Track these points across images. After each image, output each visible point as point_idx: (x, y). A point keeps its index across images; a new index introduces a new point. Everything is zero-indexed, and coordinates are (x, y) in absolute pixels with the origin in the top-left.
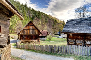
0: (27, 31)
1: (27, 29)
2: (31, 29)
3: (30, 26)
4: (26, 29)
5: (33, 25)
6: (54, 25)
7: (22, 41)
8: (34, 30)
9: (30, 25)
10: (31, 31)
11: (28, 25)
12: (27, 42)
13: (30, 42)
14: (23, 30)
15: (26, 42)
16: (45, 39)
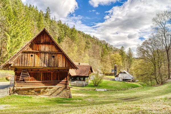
0: (33, 57)
1: (32, 52)
2: (45, 53)
3: (42, 44)
4: (30, 52)
5: (51, 42)
6: (102, 56)
7: (18, 86)
8: (53, 57)
9: (42, 41)
10: (45, 58)
11: (36, 41)
12: (33, 91)
13: (42, 90)
14: (22, 56)
15: (28, 90)
16: (84, 83)
